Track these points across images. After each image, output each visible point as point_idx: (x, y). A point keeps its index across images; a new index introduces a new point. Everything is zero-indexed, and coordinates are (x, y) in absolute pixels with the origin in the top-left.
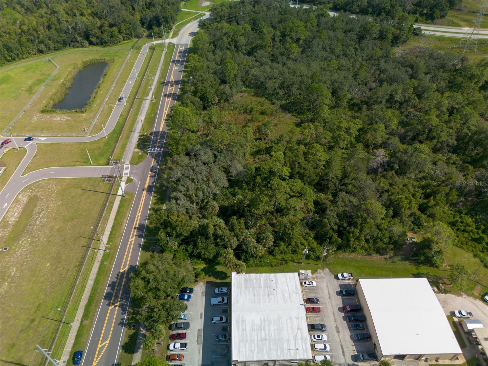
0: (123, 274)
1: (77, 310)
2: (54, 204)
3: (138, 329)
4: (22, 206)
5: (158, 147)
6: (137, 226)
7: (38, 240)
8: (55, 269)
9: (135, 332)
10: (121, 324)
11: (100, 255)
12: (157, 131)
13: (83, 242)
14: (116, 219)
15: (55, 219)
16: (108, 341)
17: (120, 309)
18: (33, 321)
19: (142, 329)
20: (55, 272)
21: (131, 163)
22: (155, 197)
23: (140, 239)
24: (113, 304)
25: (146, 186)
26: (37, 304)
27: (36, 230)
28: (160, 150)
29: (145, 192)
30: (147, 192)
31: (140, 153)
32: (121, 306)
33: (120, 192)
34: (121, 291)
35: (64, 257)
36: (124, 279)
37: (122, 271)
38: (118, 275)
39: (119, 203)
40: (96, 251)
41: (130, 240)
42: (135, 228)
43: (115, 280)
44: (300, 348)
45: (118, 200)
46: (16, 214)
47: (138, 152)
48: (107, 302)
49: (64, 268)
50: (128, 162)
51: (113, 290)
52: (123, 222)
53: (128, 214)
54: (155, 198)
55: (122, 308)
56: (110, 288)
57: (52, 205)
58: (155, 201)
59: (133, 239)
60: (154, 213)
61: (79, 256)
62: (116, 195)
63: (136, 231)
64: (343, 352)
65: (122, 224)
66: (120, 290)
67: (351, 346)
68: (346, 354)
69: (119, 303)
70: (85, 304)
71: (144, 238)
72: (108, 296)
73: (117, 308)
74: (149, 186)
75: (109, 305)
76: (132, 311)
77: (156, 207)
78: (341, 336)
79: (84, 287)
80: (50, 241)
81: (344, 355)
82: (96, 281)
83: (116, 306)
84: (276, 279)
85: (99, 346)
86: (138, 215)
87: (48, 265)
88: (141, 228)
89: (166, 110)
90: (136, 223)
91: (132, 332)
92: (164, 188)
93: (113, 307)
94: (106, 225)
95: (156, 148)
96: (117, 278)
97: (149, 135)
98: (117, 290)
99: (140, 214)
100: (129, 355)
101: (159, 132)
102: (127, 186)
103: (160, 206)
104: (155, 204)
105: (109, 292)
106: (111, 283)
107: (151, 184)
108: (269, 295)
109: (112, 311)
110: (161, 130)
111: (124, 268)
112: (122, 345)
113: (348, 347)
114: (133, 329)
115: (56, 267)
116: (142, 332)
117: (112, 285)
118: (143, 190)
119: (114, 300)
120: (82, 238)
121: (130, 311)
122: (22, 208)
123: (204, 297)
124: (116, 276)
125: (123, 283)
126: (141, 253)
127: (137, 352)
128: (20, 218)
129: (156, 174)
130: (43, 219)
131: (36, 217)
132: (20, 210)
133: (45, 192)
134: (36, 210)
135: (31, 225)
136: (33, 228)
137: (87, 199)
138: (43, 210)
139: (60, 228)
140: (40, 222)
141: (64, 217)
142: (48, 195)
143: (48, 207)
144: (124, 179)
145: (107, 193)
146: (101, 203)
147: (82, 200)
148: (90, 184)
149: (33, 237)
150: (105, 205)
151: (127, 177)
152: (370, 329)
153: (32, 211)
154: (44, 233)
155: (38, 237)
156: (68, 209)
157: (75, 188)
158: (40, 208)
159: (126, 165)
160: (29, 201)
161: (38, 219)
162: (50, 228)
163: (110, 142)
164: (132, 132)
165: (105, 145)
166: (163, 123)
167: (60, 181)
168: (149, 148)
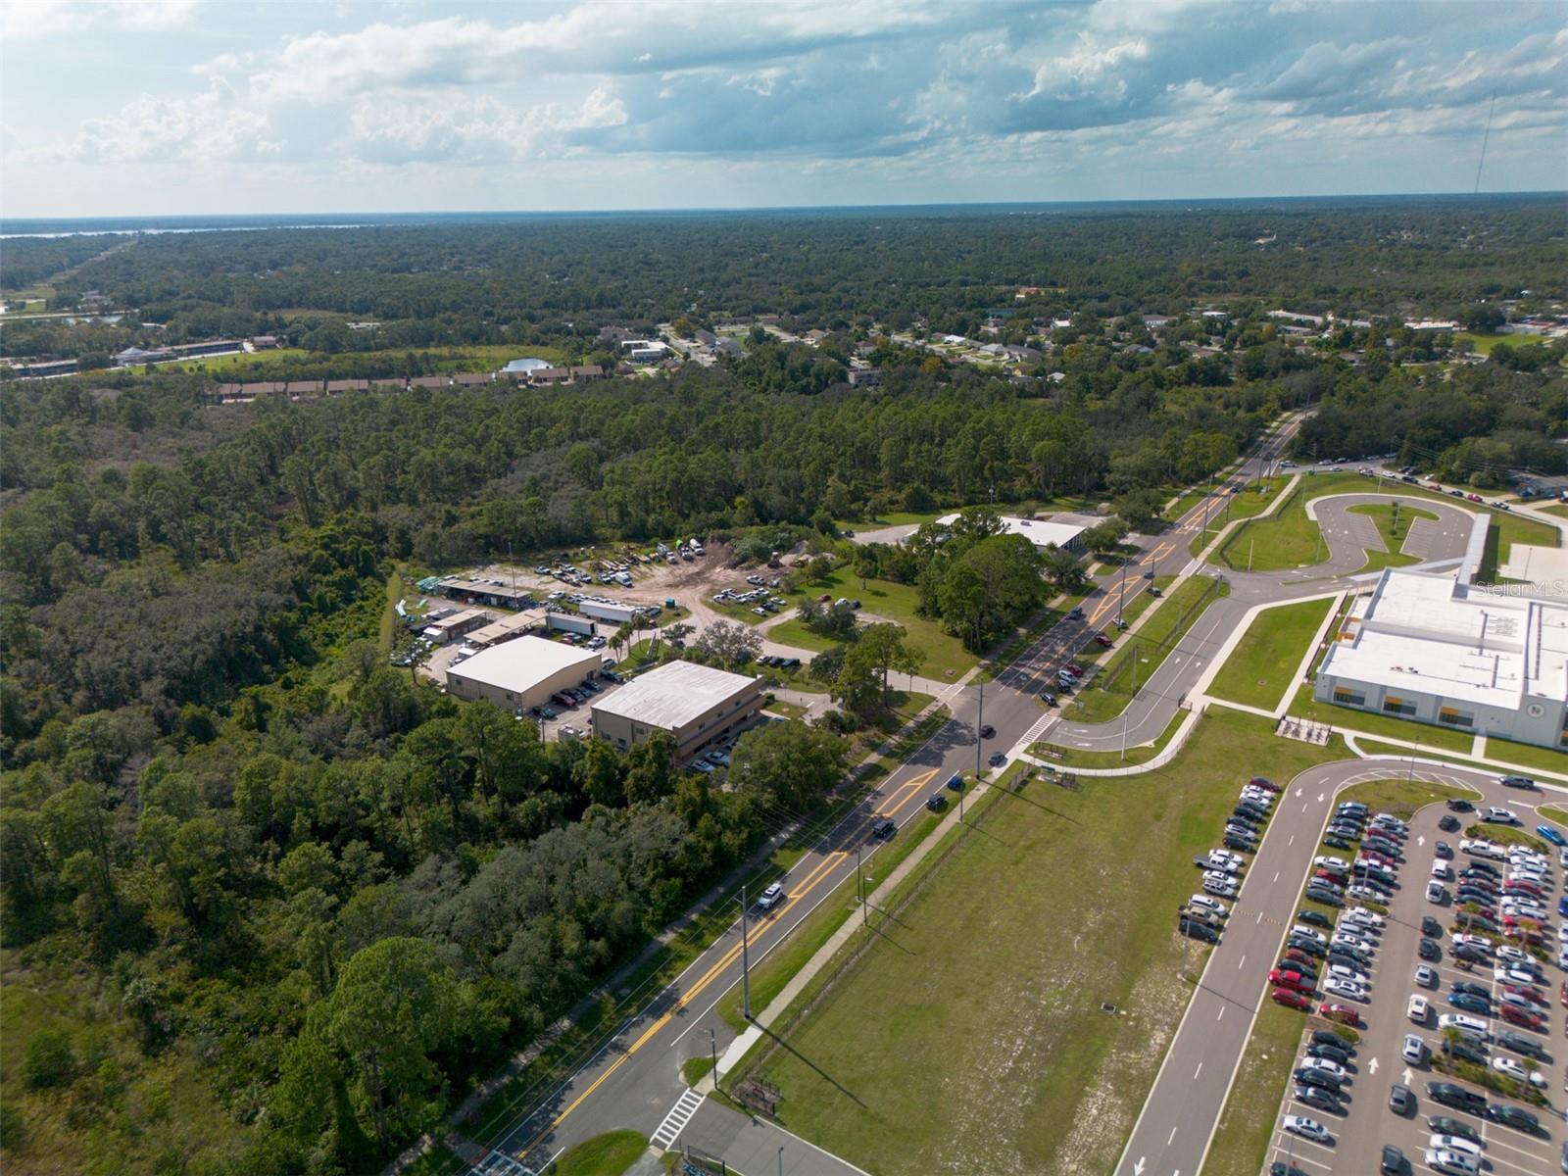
0: (846, 848)
2: (967, 1089)
3: (856, 781)
6: (765, 920)
7: (1019, 990)
9: (864, 780)
10: (879, 794)
11: (876, 897)
13: (904, 938)
14: (806, 959)
15: (967, 1031)
16: (909, 784)
18: (1028, 848)
19: (852, 779)
21: (643, 1143)
25: (667, 1018)
26: (1022, 867)
27: (1027, 1024)
28: (491, 1163)
29: (685, 1000)
30: (675, 1000)
33: (753, 1034)
34: (860, 829)
35: (958, 924)
36: (847, 840)
37: (846, 854)
39: (772, 1004)
40: (882, 909)
41: (799, 897)
42: (772, 918)
43: (864, 846)
45: (767, 1018)
46: (1094, 1112)
50: (654, 1155)
52: (791, 947)
53: (769, 958)
54: (671, 972)
57: (972, 1087)
58: (679, 964)
59: (790, 898)
62: (767, 1031)
65: (797, 942)
69: (873, 816)
77: (689, 949)
80: (988, 974)
82: (900, 859)
83: (879, 814)
90: (763, 925)
91: (867, 782)
100: (881, 765)
102: (717, 1051)
104: (679, 958)
106: (875, 845)
107: (648, 1018)
111: (836, 858)
112: (887, 776)
114: (864, 784)
116: (854, 777)
117: (873, 841)
118: (682, 1011)
122: (1075, 1127)
124: (860, 852)
125: (852, 837)
126: (791, 866)
127: (870, 764)
128: (1080, 1095)
129: (605, 1053)
130: (1005, 1050)
131: (1026, 1066)
132: (1083, 1125)
133: (992, 1160)
134: (1026, 1096)
135: (1042, 1047)
136: (1033, 1033)
137: (860, 1057)
138: (1002, 1080)
139: (958, 996)
140: (1014, 1043)
141: (941, 1027)
142: (981, 1136)
143: (986, 1085)
144: (707, 1085)
145: (791, 1050)
146: (821, 1024)
147: (874, 1058)
148: (828, 1111)
149: (1034, 1006)
150: (815, 1011)
151: (696, 1088)
152: (572, 682)
153: (1039, 1100)
154: (1002, 1003)
155: (1018, 999)
156: (923, 1046)
157: (882, 1121)
158: (1013, 1095)
159: (662, 1146)
160: (1053, 1151)
161: (1020, 1056)
162: (984, 1009)
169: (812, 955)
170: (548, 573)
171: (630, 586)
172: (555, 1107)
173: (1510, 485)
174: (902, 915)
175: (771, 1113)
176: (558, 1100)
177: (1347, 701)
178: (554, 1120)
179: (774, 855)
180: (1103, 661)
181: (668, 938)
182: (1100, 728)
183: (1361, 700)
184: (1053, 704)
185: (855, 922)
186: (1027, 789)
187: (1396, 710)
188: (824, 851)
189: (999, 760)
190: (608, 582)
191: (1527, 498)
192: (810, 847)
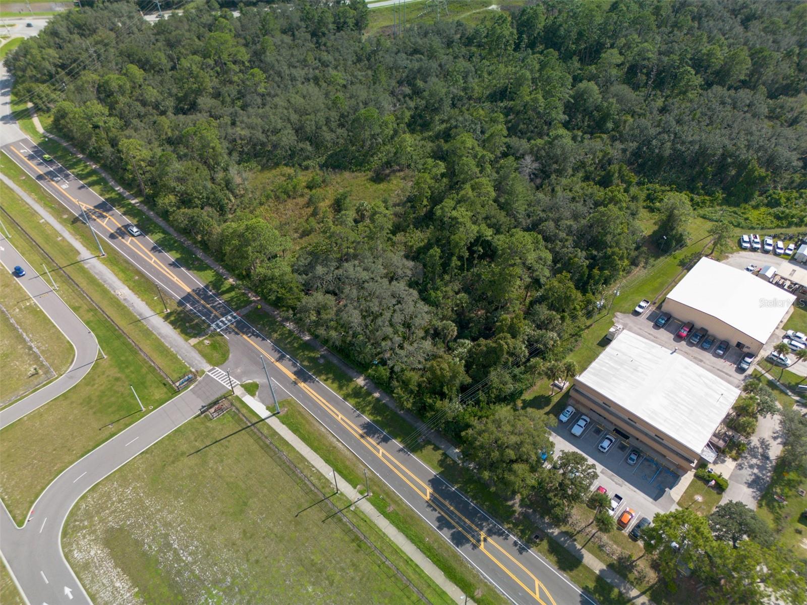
0: (433, 499)
1: (444, 592)
2: (170, 513)
3: (547, 535)
4: (110, 564)
5: (223, 315)
6: (361, 432)
7: (234, 577)
8: (331, 583)
9: (548, 542)
10: (521, 550)
11: (367, 507)
12: (184, 295)
13: (314, 514)
14: (316, 450)
15: (213, 528)
16: (537, 582)
17: (495, 537)
19: (550, 531)
20: (338, 588)
21: (215, 363)
22: (326, 380)
23: (389, 443)
24: (479, 541)
25: (293, 377)
27: (202, 570)
28: (234, 317)
29: (302, 385)
30: (305, 381)
31: (207, 342)
32: (490, 533)
33: (263, 413)
34: (463, 518)
35: (318, 559)
36: (447, 503)
37: (428, 497)
38: (430, 506)
39: (284, 426)
40: (352, 508)
41: (380, 455)
42: (362, 436)
43: (436, 514)
44: (723, 392)
45: (275, 423)
46: (118, 584)
47: (201, 343)
48: (468, 546)
49: (342, 569)
50: (207, 367)
51: (454, 527)
52: (331, 444)
53: (323, 429)
54: (330, 381)
55: (495, 534)
56: (445, 529)
57: (170, 517)
58: (335, 385)
59: (381, 450)
60: (358, 400)
61: (338, 534)
62: (263, 420)
63: (368, 438)
64: (727, 374)
65: (335, 447)
66: (460, 519)
67: (725, 364)
68: (730, 373)
69: (482, 533)
70: (443, 577)
71: (395, 438)
72: (459, 540)
73: (489, 539)
74: (295, 373)
75: (475, 547)
76: (511, 526)
77: (348, 390)
78: (707, 362)
79: (408, 561)
80: (257, 561)
81: (730, 376)
82: (416, 540)
83: (485, 540)
84: (617, 350)
85: (537, 597)
86: (339, 419)
87: (310, 590)
88: (369, 430)
89: (151, 259)
90: (356, 430)
91: (545, 544)
92: (322, 361)
93: (482, 543)
94: (313, 467)
95: (224, 319)
96: (435, 510)
97: (179, 309)
98: (457, 523)
99: (340, 416)
100: (580, 568)
101: (189, 295)
102: (259, 397)
103: (352, 386)
104: (340, 388)
105: (453, 535)
106: (437, 524)
107: (295, 369)
108: (635, 370)
109: (491, 549)
110: (188, 290)
111: (424, 492)
112: (556, 567)
113: (724, 367)
114: (542, 540)
115: (328, 578)
116: (556, 534)
117: (443, 523)
118: (295, 383)
119: (473, 536)
120: (305, 513)
121: (509, 528)
122: (116, 566)
123: (559, 437)
124: (429, 510)
125: (452, 508)
126: (419, 458)
127: (582, 557)
128: (135, 582)
129: (279, 352)
130: (187, 547)
131: (170, 556)
132: (114, 573)
133: (121, 511)
134: (150, 547)
135: (179, 573)
136: (192, 572)
137: (222, 461)
138: (166, 536)
139: (245, 532)
140: (190, 554)
141: (223, 513)
142: (137, 510)
143: (167, 525)
144: (239, 391)
145: (244, 429)
146: (255, 447)
147: (217, 469)
148: (193, 438)
149: (216, 582)
150: (268, 446)
151: (239, 386)
152: (721, 335)
153: (144, 554)
154: (227, 561)
155: (225, 574)
156: (213, 497)
157: (173, 462)
158: (153, 539)
159: (209, 371)
160: (109, 548)
161: (178, 555)
162: (226, 546)
163: (123, 358)
164: (139, 321)
165: (122, 370)
166: (175, 279)
167: (123, 475)
168: (209, 326)
169: (318, 454)
172: (254, 335)
174: (340, 520)
175: (204, 414)
176: (257, 336)
178: (247, 334)
179: (436, 448)
181: (360, 381)
192: (441, 473)
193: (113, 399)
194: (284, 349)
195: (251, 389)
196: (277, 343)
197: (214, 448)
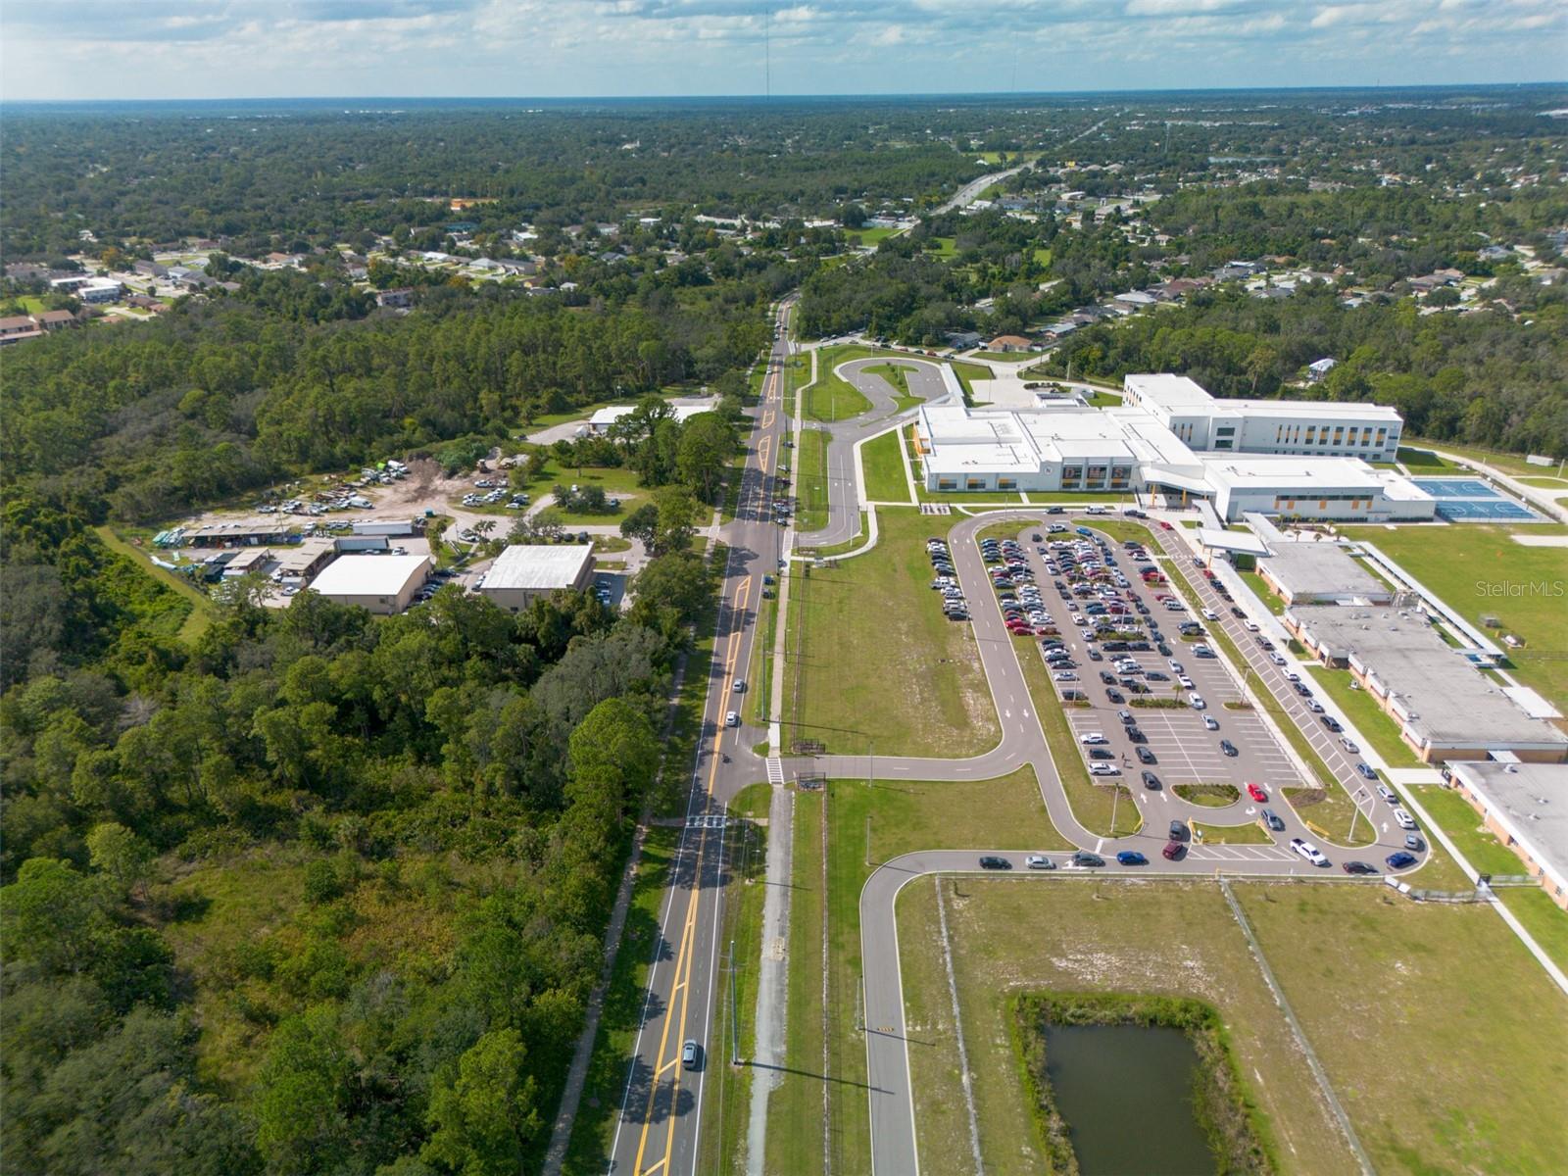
0: (736, 630)
2: (907, 712)
4: (972, 713)
5: (699, 831)
6: (725, 677)
7: (895, 666)
11: (779, 648)
12: (708, 890)
15: (886, 690)
18: (840, 603)
21: (767, 787)
23: (717, 662)
25: (719, 735)
26: (845, 612)
27: (911, 678)
28: (692, 821)
29: (720, 725)
30: (714, 726)
33: (775, 727)
35: (836, 647)
37: (738, 633)
39: (771, 711)
41: (733, 661)
42: (729, 674)
46: (971, 701)
50: (778, 789)
57: (910, 710)
59: (728, 662)
60: (695, 693)
62: (781, 723)
63: (726, 671)
71: (709, 662)
74: (714, 735)
77: (695, 702)
79: (788, 621)
80: (873, 665)
86: (728, 691)
88: (718, 674)
89: (680, 992)
95: (705, 825)
97: (734, 874)
99: (724, 691)
101: (703, 885)
104: (698, 706)
109: (741, 601)
110: (695, 893)
111: (736, 637)
118: (725, 730)
122: (968, 710)
126: (712, 648)
128: (960, 698)
129: (701, 758)
130: (911, 691)
131: (926, 694)
132: (971, 708)
134: (936, 706)
135: (927, 685)
136: (917, 682)
137: (843, 716)
138: (921, 703)
139: (867, 678)
140: (912, 688)
141: (871, 692)
142: (930, 726)
143: (916, 708)
144: (774, 754)
145: (803, 725)
146: (808, 710)
147: (850, 715)
148: (849, 741)
149: (908, 670)
150: (799, 706)
151: (770, 757)
152: (419, 582)
153: (943, 705)
155: (898, 670)
156: (870, 703)
157: (879, 736)
158: (930, 707)
159: (779, 783)
160: (966, 721)
161: (920, 692)
162: (885, 679)
163: (850, 849)
164: (794, 886)
165: (862, 838)
166: (690, 923)
167: (926, 751)
168: (729, 829)
170: (276, 511)
171: (371, 508)
172: (700, 789)
173: (946, 342)
174: (802, 652)
175: (823, 750)
176: (698, 787)
177: (946, 487)
178: (707, 793)
179: (696, 645)
180: (793, 492)
181: (676, 701)
182: (823, 532)
183: (954, 486)
184: (785, 525)
185: (779, 663)
186: (811, 574)
187: (975, 487)
188: (725, 633)
189: (782, 564)
190: (346, 508)
191: (961, 350)
192: (714, 635)
193: (892, 812)
194: (693, 760)
195: (764, 750)
196: (692, 769)
197: (840, 726)
